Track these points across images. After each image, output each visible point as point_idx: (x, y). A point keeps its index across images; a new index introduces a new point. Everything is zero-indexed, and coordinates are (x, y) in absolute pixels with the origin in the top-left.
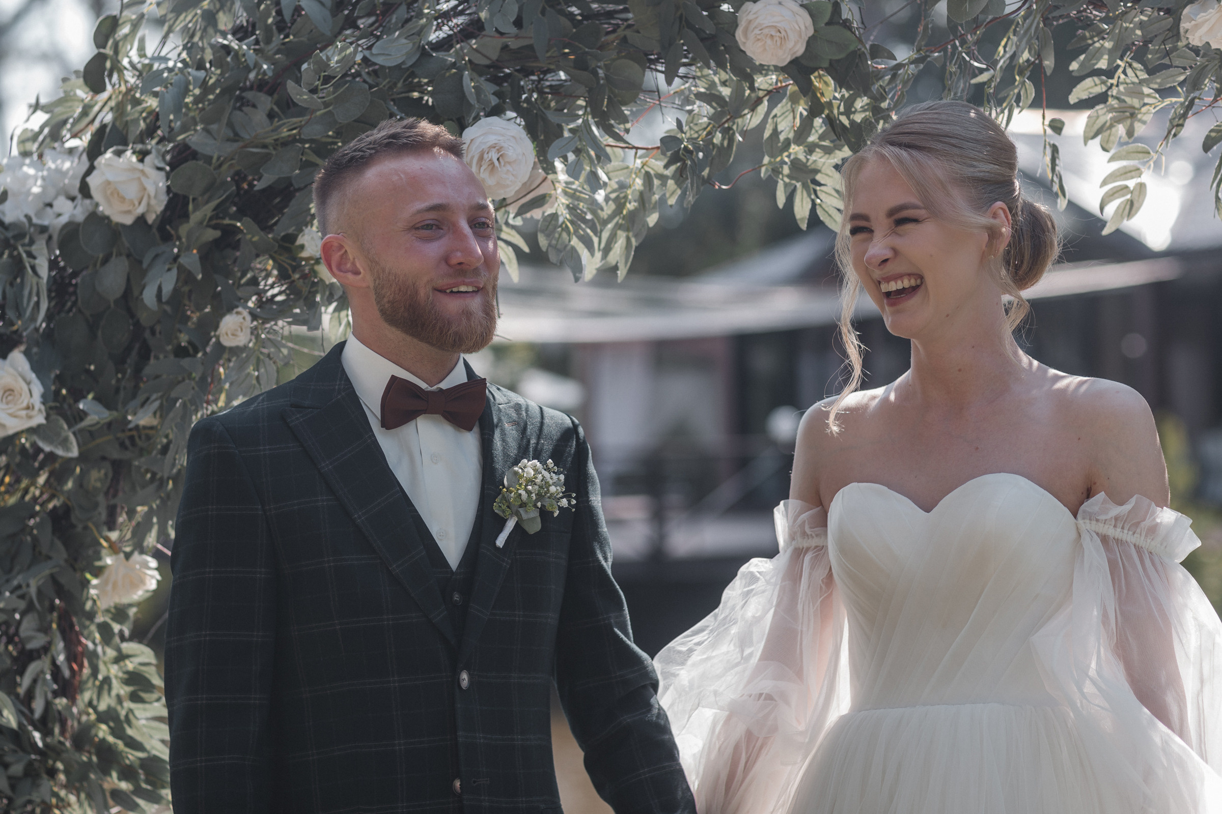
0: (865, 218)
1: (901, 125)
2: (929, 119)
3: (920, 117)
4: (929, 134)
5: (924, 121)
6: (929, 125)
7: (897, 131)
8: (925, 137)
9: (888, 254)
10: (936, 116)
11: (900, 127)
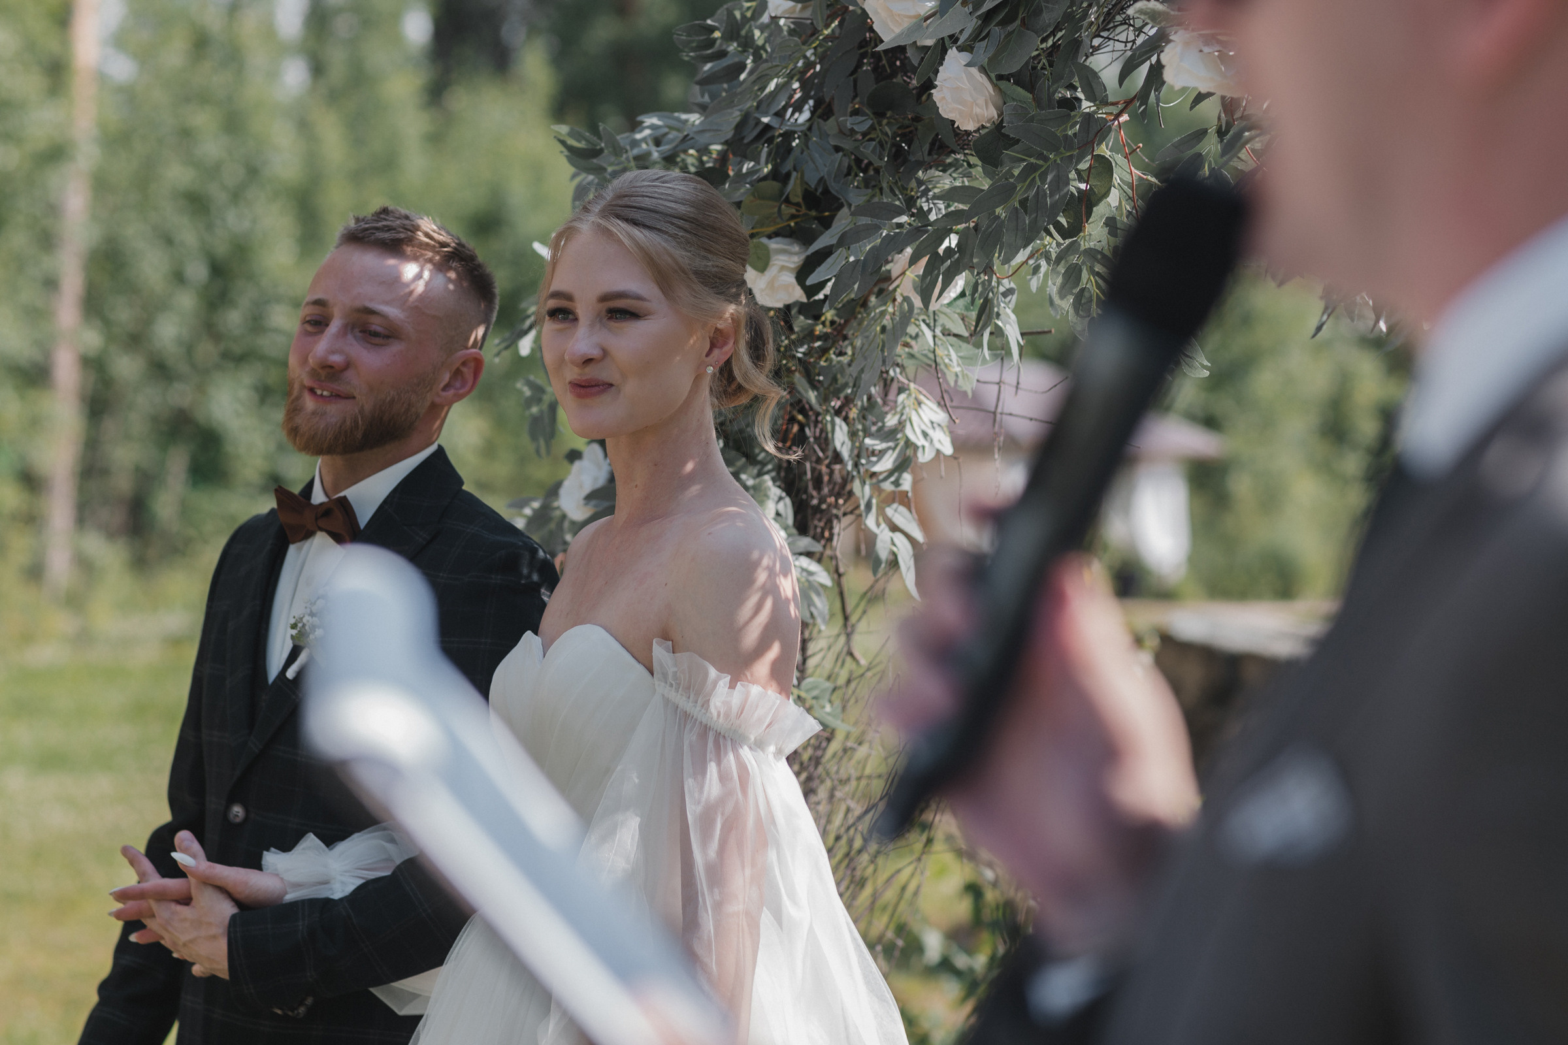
0: (569, 297)
1: (626, 196)
2: (662, 194)
3: (650, 189)
4: (661, 213)
5: (656, 195)
6: (661, 202)
7: (620, 202)
8: (657, 216)
9: (595, 353)
10: (669, 192)
11: (626, 198)
